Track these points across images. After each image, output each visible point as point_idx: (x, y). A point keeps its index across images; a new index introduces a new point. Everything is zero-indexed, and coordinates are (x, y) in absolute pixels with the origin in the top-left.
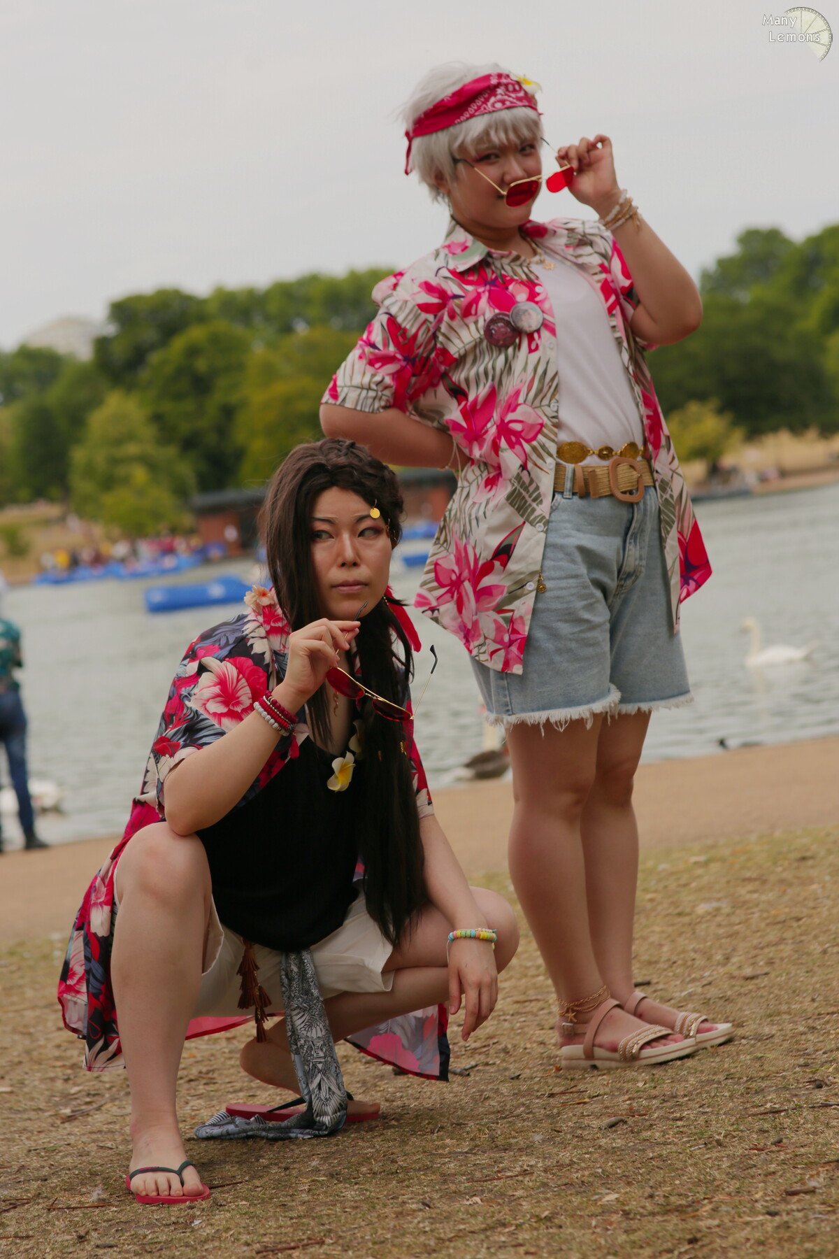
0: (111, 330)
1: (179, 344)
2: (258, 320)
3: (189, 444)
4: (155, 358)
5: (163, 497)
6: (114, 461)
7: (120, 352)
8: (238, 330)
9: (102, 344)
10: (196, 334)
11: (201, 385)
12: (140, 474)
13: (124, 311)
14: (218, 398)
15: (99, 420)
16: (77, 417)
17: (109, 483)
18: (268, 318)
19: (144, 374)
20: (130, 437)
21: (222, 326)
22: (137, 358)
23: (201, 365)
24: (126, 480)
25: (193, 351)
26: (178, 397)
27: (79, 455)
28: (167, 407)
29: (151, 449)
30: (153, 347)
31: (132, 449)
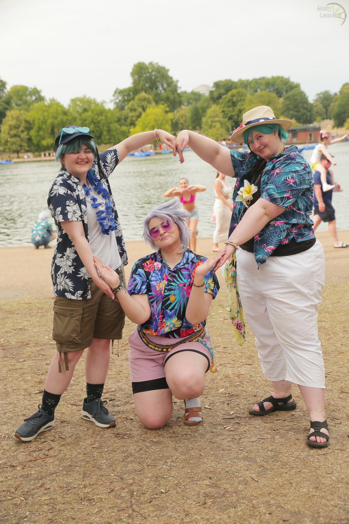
0: (214, 89)
1: (230, 94)
2: (249, 89)
3: (230, 118)
4: (223, 97)
5: (223, 131)
6: (212, 122)
7: (216, 95)
8: (244, 91)
9: (211, 92)
10: (234, 91)
11: (234, 104)
12: (218, 125)
13: (217, 85)
14: (238, 107)
15: (209, 112)
16: (204, 110)
17: (211, 127)
18: (251, 88)
19: (221, 101)
20: (217, 116)
21: (240, 90)
22: (220, 97)
23: (235, 99)
24: (215, 127)
25: (233, 96)
26: (229, 107)
27: (204, 120)
28: (226, 109)
29: (221, 119)
30: (224, 94)
31: (217, 119)
